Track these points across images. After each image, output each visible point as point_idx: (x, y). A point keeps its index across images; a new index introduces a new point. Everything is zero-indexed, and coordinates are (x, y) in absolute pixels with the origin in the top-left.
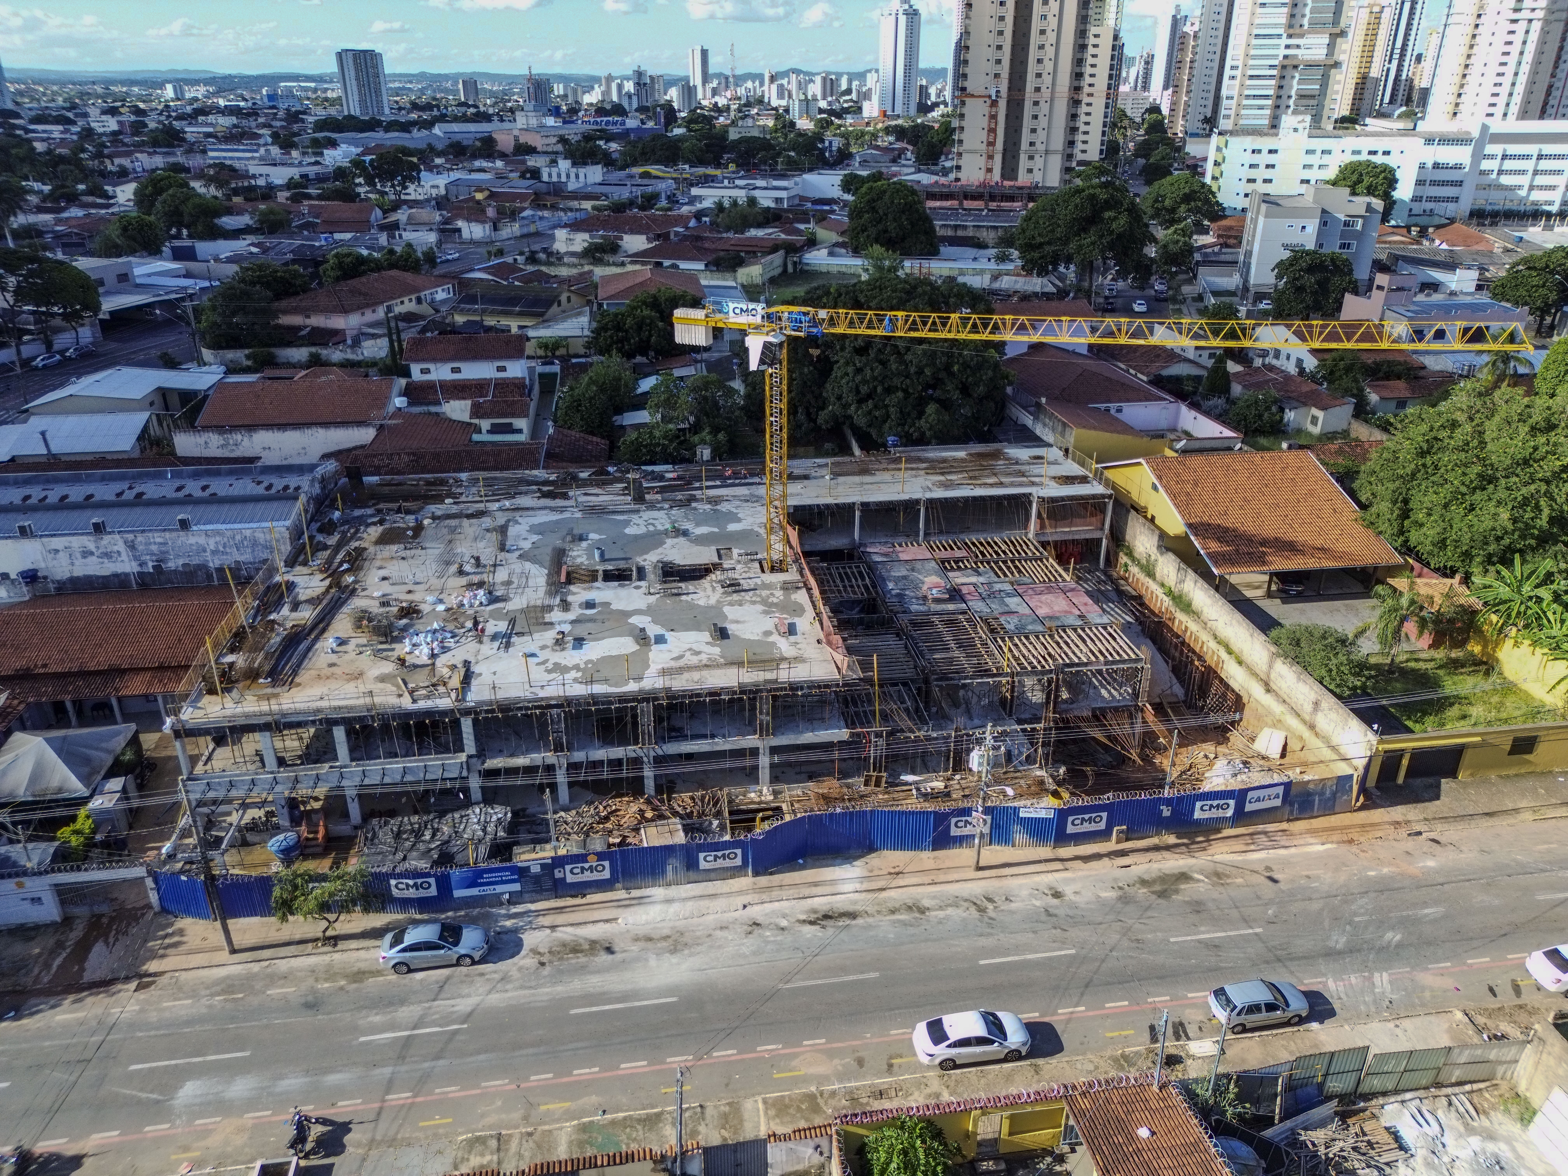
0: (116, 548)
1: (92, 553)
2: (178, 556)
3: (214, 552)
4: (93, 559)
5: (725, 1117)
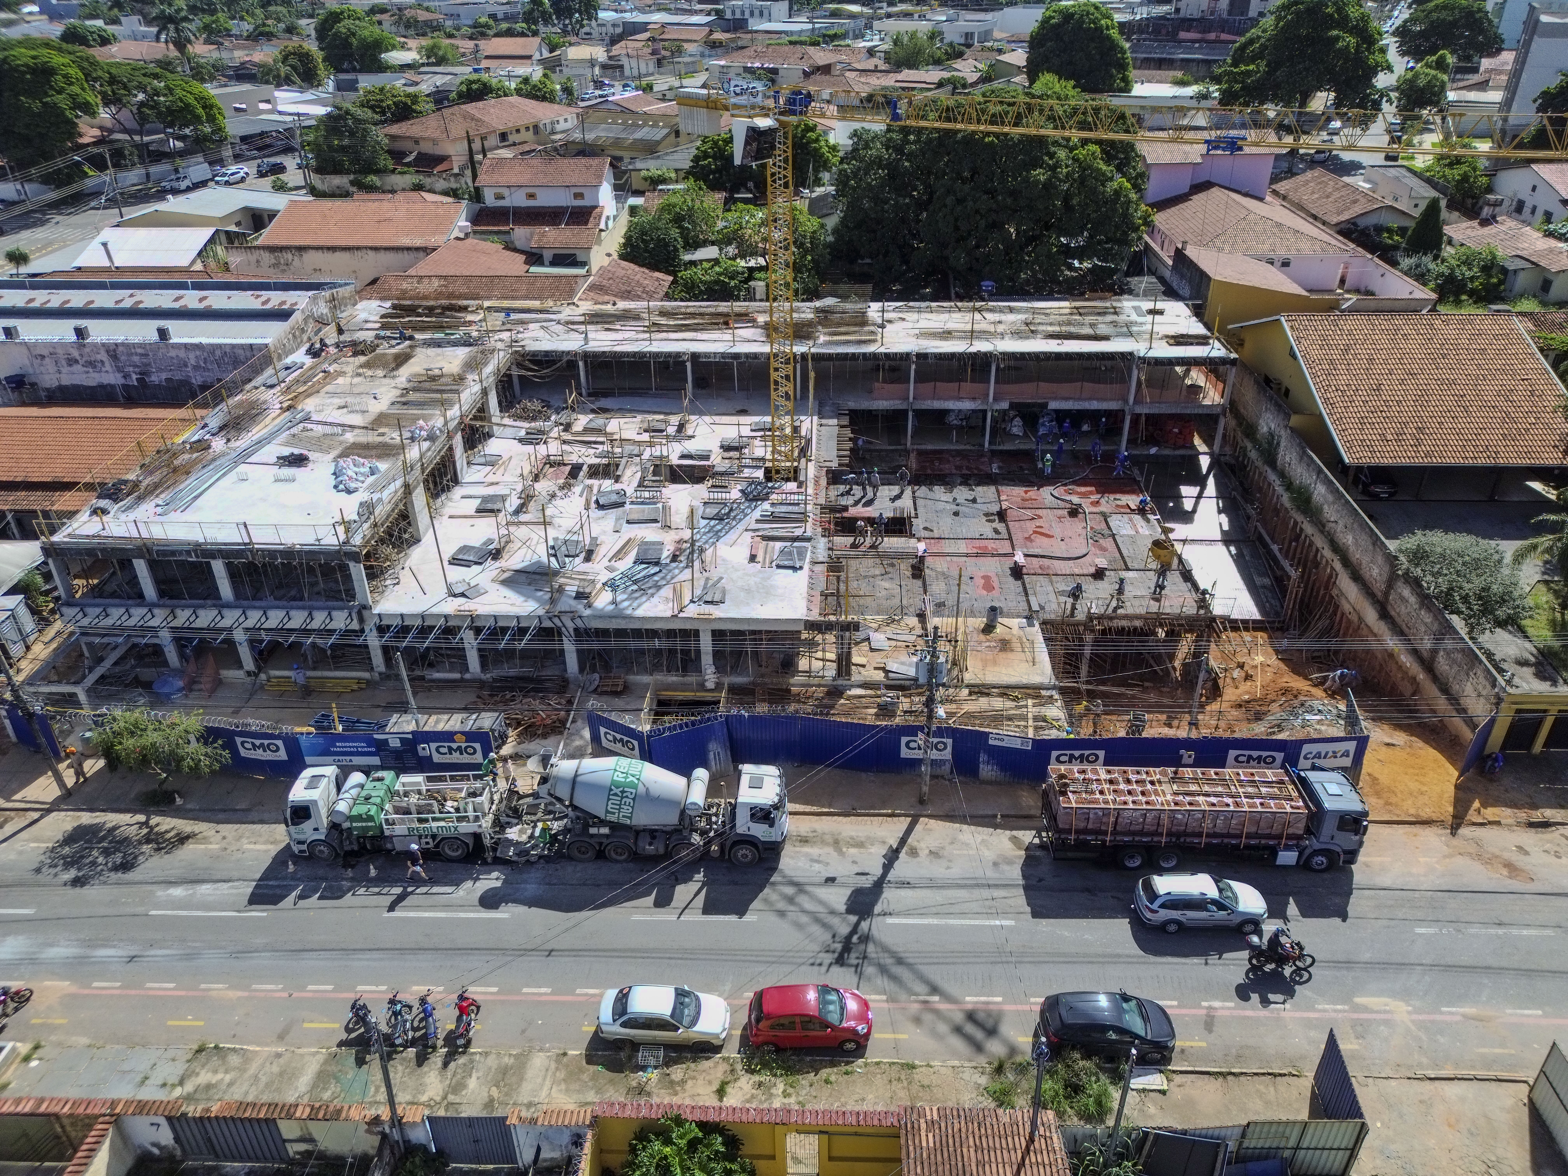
0: (99, 357)
1: (77, 362)
2: (160, 370)
3: (196, 368)
4: (77, 368)
5: (504, 1071)
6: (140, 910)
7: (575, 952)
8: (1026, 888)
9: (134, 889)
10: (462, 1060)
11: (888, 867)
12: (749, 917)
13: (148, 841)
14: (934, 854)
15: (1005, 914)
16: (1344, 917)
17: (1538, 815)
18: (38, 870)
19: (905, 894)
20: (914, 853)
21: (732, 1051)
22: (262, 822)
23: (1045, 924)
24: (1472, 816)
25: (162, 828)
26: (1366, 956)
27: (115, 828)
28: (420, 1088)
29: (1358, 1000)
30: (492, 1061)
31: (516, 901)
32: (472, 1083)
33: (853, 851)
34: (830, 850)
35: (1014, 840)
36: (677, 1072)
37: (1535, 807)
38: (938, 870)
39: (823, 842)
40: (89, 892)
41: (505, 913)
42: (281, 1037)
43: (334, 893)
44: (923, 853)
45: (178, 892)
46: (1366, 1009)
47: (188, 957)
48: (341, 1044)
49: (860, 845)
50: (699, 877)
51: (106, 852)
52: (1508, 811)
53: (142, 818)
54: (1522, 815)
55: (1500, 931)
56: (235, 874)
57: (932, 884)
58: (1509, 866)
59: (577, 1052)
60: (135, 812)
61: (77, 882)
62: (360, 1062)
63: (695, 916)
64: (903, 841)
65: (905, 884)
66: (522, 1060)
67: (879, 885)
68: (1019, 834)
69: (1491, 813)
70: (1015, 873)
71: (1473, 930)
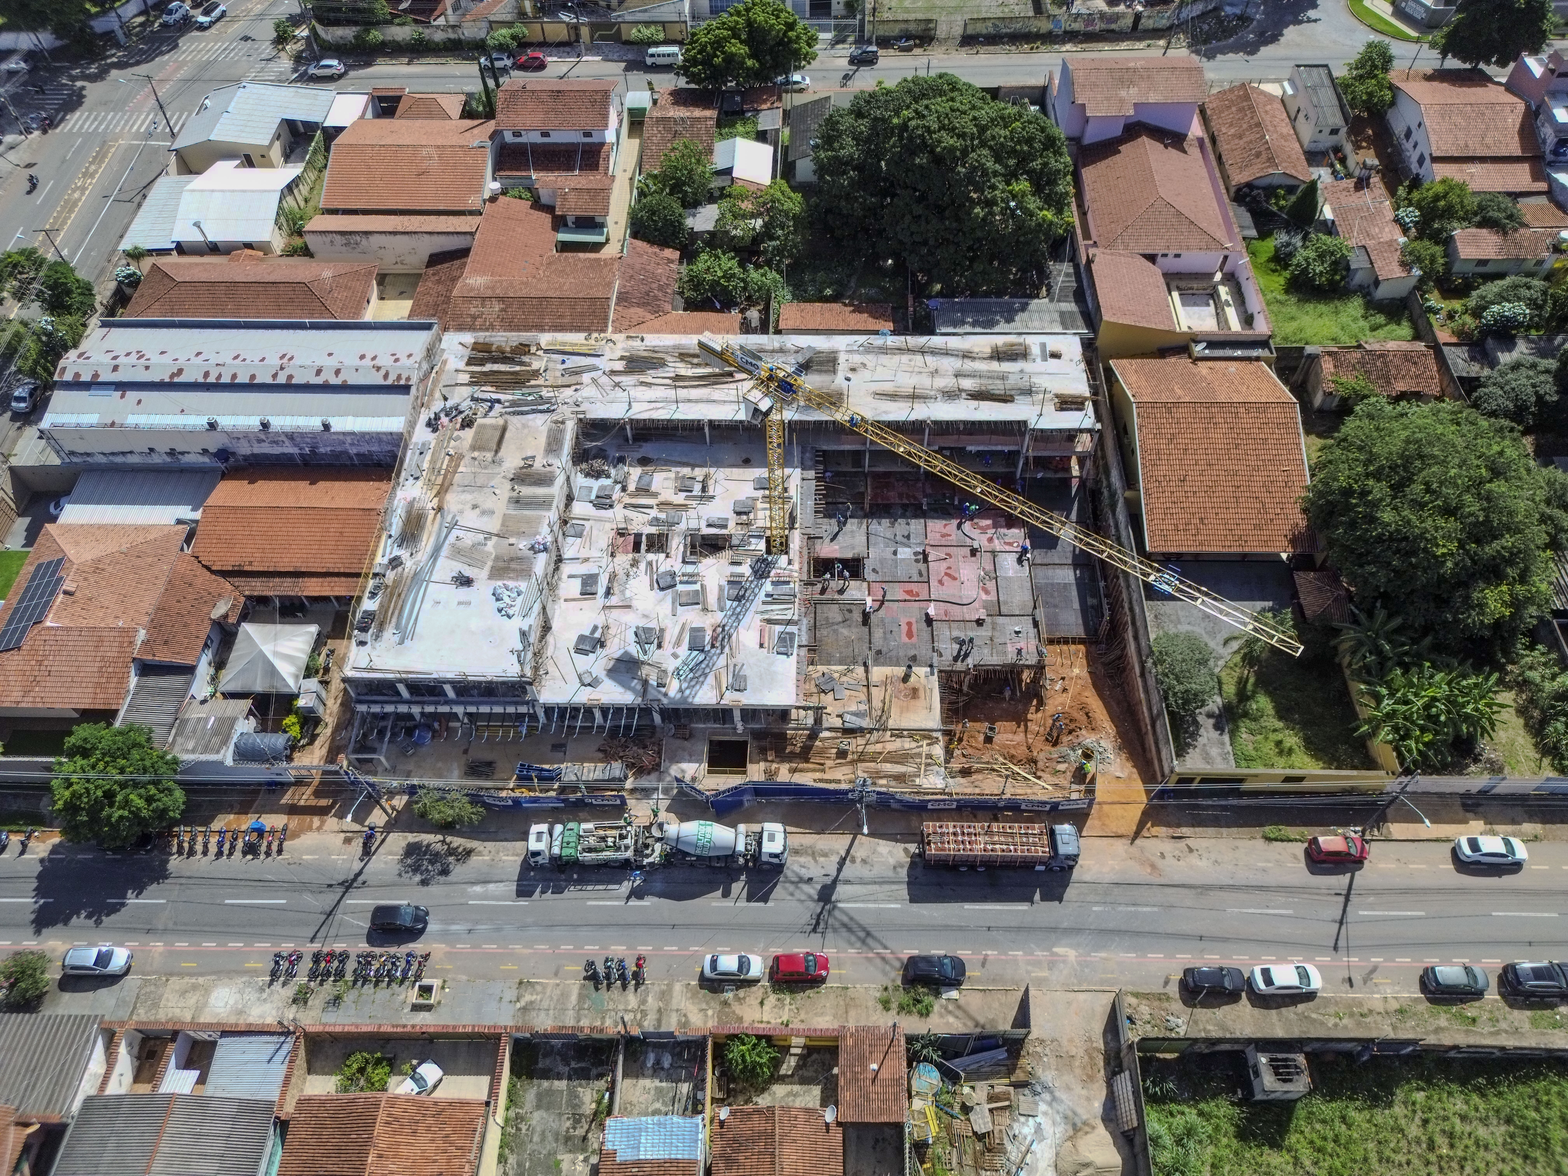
3: (352, 444)
5: (663, 993)
6: (463, 901)
7: (687, 926)
8: (909, 883)
9: (456, 887)
10: (643, 988)
11: (839, 870)
12: (770, 904)
13: (451, 855)
14: (864, 861)
15: (896, 900)
16: (1060, 900)
17: (1179, 831)
18: (400, 875)
19: (848, 887)
20: (853, 861)
21: (765, 983)
22: (506, 840)
23: (915, 906)
24: (1145, 833)
25: (454, 845)
26: (1065, 925)
27: (428, 845)
28: (627, 1003)
29: (1055, 950)
30: (656, 988)
31: (652, 894)
32: (650, 999)
33: (822, 859)
34: (810, 859)
35: (906, 850)
36: (741, 993)
37: (1179, 826)
38: (865, 872)
39: (806, 853)
40: (433, 889)
41: (648, 902)
42: (556, 974)
43: (558, 890)
44: (858, 860)
45: (478, 889)
46: (1057, 954)
47: (498, 930)
48: (585, 978)
49: (825, 855)
50: (743, 877)
51: (431, 862)
52: (1164, 829)
53: (440, 837)
54: (1171, 831)
55: (1133, 909)
56: (504, 877)
57: (862, 882)
58: (1153, 866)
59: (694, 983)
60: (436, 833)
61: (424, 883)
62: (597, 989)
63: (743, 903)
64: (848, 852)
65: (847, 882)
66: (670, 986)
67: (835, 881)
68: (908, 846)
69: (1156, 830)
70: (903, 873)
71: (1120, 909)
